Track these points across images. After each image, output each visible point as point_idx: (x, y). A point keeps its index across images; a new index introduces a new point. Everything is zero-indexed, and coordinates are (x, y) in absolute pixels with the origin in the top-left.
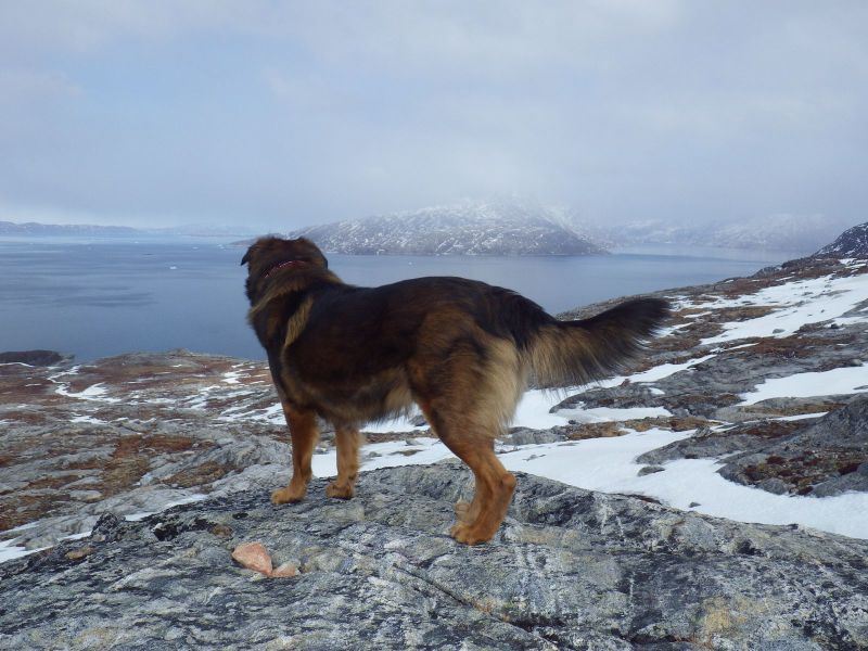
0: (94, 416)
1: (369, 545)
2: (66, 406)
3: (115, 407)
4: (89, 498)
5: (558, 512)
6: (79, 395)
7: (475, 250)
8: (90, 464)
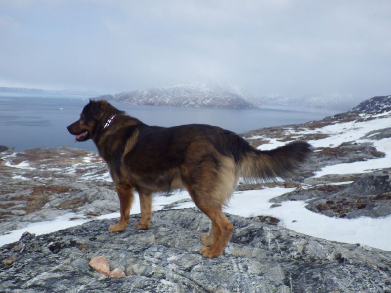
0: (24, 176)
1: (159, 259)
2: (10, 171)
3: (33, 172)
4: (21, 214)
5: (246, 236)
6: (16, 166)
7: (200, 105)
8: (21, 198)
